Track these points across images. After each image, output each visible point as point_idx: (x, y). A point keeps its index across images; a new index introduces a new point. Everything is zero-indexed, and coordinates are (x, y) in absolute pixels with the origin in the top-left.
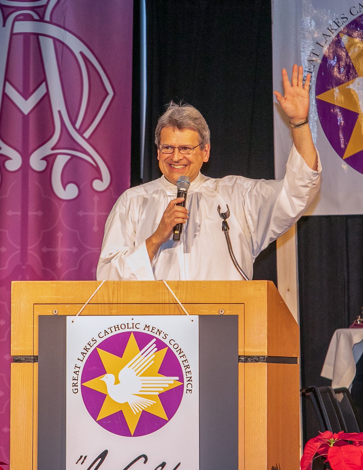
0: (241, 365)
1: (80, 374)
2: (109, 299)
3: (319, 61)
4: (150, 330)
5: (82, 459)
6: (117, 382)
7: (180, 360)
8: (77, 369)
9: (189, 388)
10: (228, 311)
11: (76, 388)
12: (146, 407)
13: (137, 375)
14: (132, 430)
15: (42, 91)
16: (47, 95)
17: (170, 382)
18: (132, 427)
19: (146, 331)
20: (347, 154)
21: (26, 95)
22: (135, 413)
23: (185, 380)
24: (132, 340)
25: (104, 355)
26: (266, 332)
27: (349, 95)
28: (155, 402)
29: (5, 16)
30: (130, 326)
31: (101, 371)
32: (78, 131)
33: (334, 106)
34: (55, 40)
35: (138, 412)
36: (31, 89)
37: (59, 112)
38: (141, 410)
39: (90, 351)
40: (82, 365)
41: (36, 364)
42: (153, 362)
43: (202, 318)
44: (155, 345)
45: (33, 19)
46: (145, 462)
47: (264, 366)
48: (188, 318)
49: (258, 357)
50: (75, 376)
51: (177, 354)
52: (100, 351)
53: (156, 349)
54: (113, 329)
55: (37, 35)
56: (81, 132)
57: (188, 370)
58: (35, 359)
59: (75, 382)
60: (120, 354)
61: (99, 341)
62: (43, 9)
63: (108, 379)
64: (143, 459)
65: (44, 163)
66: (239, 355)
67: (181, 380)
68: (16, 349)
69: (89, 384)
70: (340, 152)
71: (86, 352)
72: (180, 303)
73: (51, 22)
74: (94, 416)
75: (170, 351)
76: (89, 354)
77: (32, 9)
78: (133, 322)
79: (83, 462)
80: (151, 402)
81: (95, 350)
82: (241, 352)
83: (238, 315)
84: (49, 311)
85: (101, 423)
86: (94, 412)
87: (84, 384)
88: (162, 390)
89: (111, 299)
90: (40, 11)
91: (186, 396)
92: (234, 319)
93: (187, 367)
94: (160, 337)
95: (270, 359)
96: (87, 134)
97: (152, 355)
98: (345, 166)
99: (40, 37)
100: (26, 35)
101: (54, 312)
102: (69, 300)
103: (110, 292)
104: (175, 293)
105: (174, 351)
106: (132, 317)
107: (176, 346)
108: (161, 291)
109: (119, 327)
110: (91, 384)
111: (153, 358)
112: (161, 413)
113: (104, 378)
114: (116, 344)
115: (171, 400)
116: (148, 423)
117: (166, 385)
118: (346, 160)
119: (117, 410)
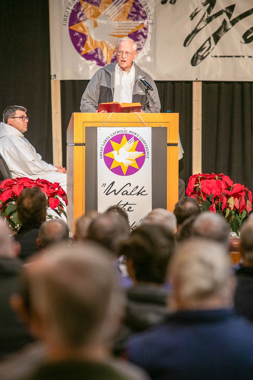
0: (168, 147)
1: (103, 151)
2: (114, 120)
3: (71, 12)
4: (132, 133)
5: (104, 185)
6: (118, 154)
7: (144, 145)
8: (102, 149)
9: (148, 156)
10: (163, 126)
11: (101, 156)
12: (130, 164)
13: (126, 151)
14: (125, 173)
17: (140, 154)
18: (125, 172)
19: (130, 134)
20: (83, 53)
22: (126, 167)
23: (146, 153)
24: (124, 137)
25: (113, 143)
28: (134, 162)
30: (124, 131)
31: (112, 150)
35: (127, 166)
38: (128, 165)
39: (107, 142)
40: (104, 147)
41: (84, 146)
42: (133, 146)
43: (153, 128)
44: (134, 139)
46: (130, 186)
48: (147, 128)
50: (101, 151)
51: (143, 143)
52: (112, 142)
53: (134, 141)
54: (116, 133)
57: (147, 149)
58: (84, 144)
59: (101, 154)
60: (119, 143)
61: (111, 137)
63: (114, 153)
64: (129, 185)
66: (168, 143)
67: (144, 153)
69: (107, 155)
70: (79, 51)
72: (144, 122)
74: (109, 168)
75: (140, 142)
76: (106, 142)
78: (125, 129)
79: (105, 186)
80: (132, 162)
81: (109, 141)
83: (167, 127)
84: (89, 125)
85: (112, 170)
86: (109, 167)
87: (105, 155)
88: (137, 157)
89: (115, 121)
91: (146, 160)
93: (147, 148)
94: (136, 136)
97: (133, 143)
101: (92, 126)
102: (98, 120)
103: (115, 118)
104: (142, 118)
105: (142, 141)
106: (124, 128)
107: (142, 140)
108: (135, 117)
109: (119, 132)
110: (108, 155)
111: (133, 144)
112: (136, 166)
113: (113, 152)
114: (118, 139)
115: (140, 161)
116: (131, 171)
117: (138, 155)
118: (83, 56)
119: (118, 165)
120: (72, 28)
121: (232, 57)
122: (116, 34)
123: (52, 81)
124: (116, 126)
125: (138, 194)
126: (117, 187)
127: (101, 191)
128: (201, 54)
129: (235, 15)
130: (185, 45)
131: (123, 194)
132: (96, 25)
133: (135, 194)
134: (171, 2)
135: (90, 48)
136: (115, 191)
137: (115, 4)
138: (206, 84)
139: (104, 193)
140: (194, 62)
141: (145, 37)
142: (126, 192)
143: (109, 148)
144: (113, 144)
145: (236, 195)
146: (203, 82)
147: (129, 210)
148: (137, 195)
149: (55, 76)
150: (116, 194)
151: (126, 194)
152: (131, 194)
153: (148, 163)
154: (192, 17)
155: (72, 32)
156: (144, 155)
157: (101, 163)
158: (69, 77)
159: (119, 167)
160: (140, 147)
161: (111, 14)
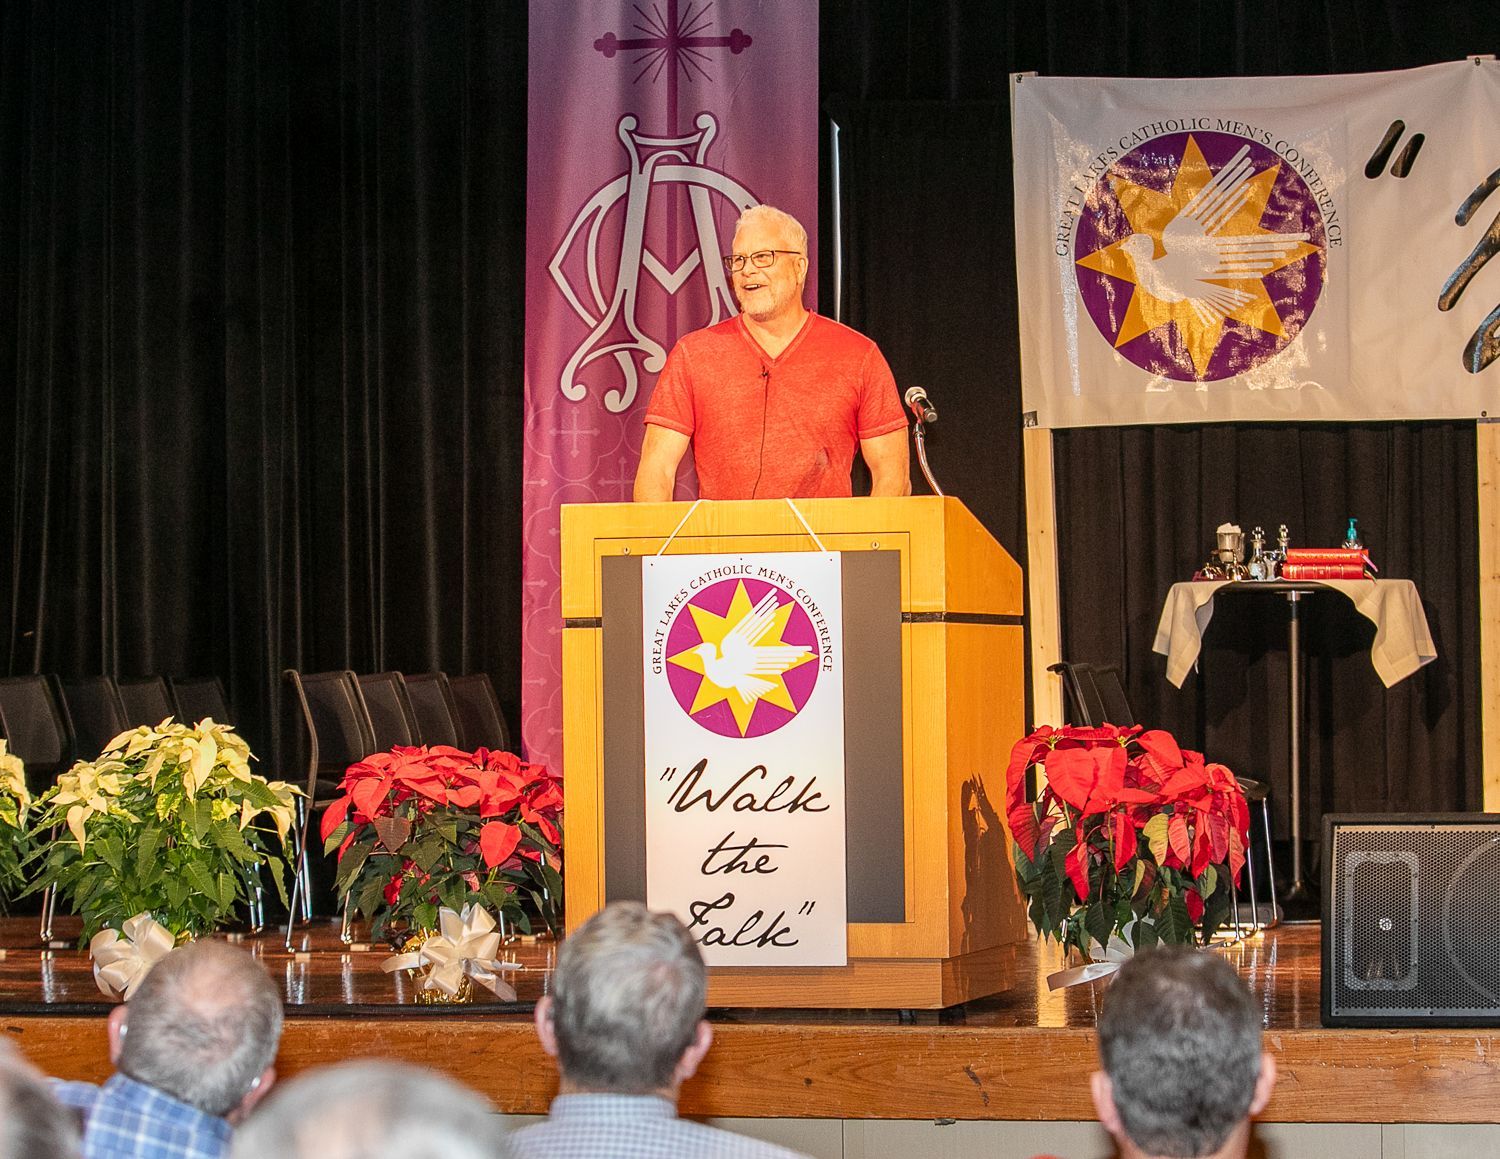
0: (905, 626)
1: (664, 644)
2: (706, 529)
3: (1079, 212)
4: (768, 574)
5: (669, 773)
6: (719, 655)
7: (814, 621)
8: (659, 637)
9: (828, 663)
10: (884, 544)
11: (658, 665)
12: (763, 693)
13: (749, 644)
14: (743, 728)
15: (693, 261)
16: (701, 265)
17: (799, 654)
18: (743, 725)
19: (761, 578)
20: (1121, 341)
21: (672, 268)
22: (747, 703)
23: (822, 650)
24: (741, 592)
25: (698, 614)
26: (943, 573)
27: (1121, 259)
28: (777, 686)
29: (643, 157)
30: (738, 569)
31: (695, 640)
33: (1101, 274)
34: (711, 190)
35: (751, 700)
36: (679, 259)
37: (718, 289)
38: (756, 699)
39: (679, 609)
40: (667, 630)
41: (598, 630)
42: (773, 623)
43: (847, 556)
44: (775, 598)
45: (680, 163)
46: (763, 777)
47: (941, 627)
48: (825, 555)
49: (932, 614)
50: (657, 648)
51: (808, 611)
52: (692, 608)
53: (777, 604)
54: (712, 575)
55: (687, 184)
57: (825, 635)
58: (596, 623)
59: (657, 656)
60: (723, 612)
61: (692, 593)
62: (694, 148)
63: (704, 651)
64: (760, 772)
66: (903, 611)
67: (816, 651)
68: (569, 610)
69: (676, 659)
70: (1111, 338)
71: (672, 610)
72: (812, 534)
73: (704, 166)
74: (687, 707)
75: (797, 608)
76: (676, 613)
77: (680, 148)
78: (742, 563)
79: (671, 776)
80: (769, 686)
81: (686, 608)
82: (906, 607)
83: (899, 551)
84: (616, 549)
85: (698, 718)
86: (686, 704)
87: (670, 660)
88: (787, 667)
89: (709, 529)
90: (691, 151)
91: (822, 675)
92: (896, 555)
93: (824, 630)
94: (783, 586)
95: (951, 617)
97: (771, 615)
98: (1118, 357)
99: (690, 186)
100: (672, 185)
101: (624, 551)
102: (647, 531)
103: (708, 519)
104: (806, 519)
105: (805, 607)
106: (740, 556)
107: (807, 600)
108: (783, 515)
109: (722, 570)
110: (681, 659)
111: (775, 617)
112: (785, 701)
113: (699, 649)
114: (717, 598)
115: (800, 682)
116: (768, 718)
117: (791, 660)
118: (1119, 349)
119: (720, 699)
120: (1084, 262)
122: (1223, 276)
123: (1026, 430)
124: (713, 550)
125: (794, 805)
126: (715, 781)
127: (658, 793)
130: (1442, 305)
131: (740, 806)
132: (1159, 252)
133: (784, 807)
134: (1394, 171)
135: (1141, 320)
136: (708, 794)
137: (1218, 184)
139: (669, 802)
140: (1473, 358)
141: (1316, 283)
142: (748, 800)
143: (684, 635)
144: (702, 618)
147: (761, 868)
148: (790, 811)
149: (1034, 414)
150: (711, 808)
151: (750, 806)
152: (769, 807)
153: (830, 686)
154: (1463, 218)
155: (1084, 277)
156: (816, 656)
157: (657, 689)
159: (724, 705)
160: (799, 630)
161: (1206, 215)
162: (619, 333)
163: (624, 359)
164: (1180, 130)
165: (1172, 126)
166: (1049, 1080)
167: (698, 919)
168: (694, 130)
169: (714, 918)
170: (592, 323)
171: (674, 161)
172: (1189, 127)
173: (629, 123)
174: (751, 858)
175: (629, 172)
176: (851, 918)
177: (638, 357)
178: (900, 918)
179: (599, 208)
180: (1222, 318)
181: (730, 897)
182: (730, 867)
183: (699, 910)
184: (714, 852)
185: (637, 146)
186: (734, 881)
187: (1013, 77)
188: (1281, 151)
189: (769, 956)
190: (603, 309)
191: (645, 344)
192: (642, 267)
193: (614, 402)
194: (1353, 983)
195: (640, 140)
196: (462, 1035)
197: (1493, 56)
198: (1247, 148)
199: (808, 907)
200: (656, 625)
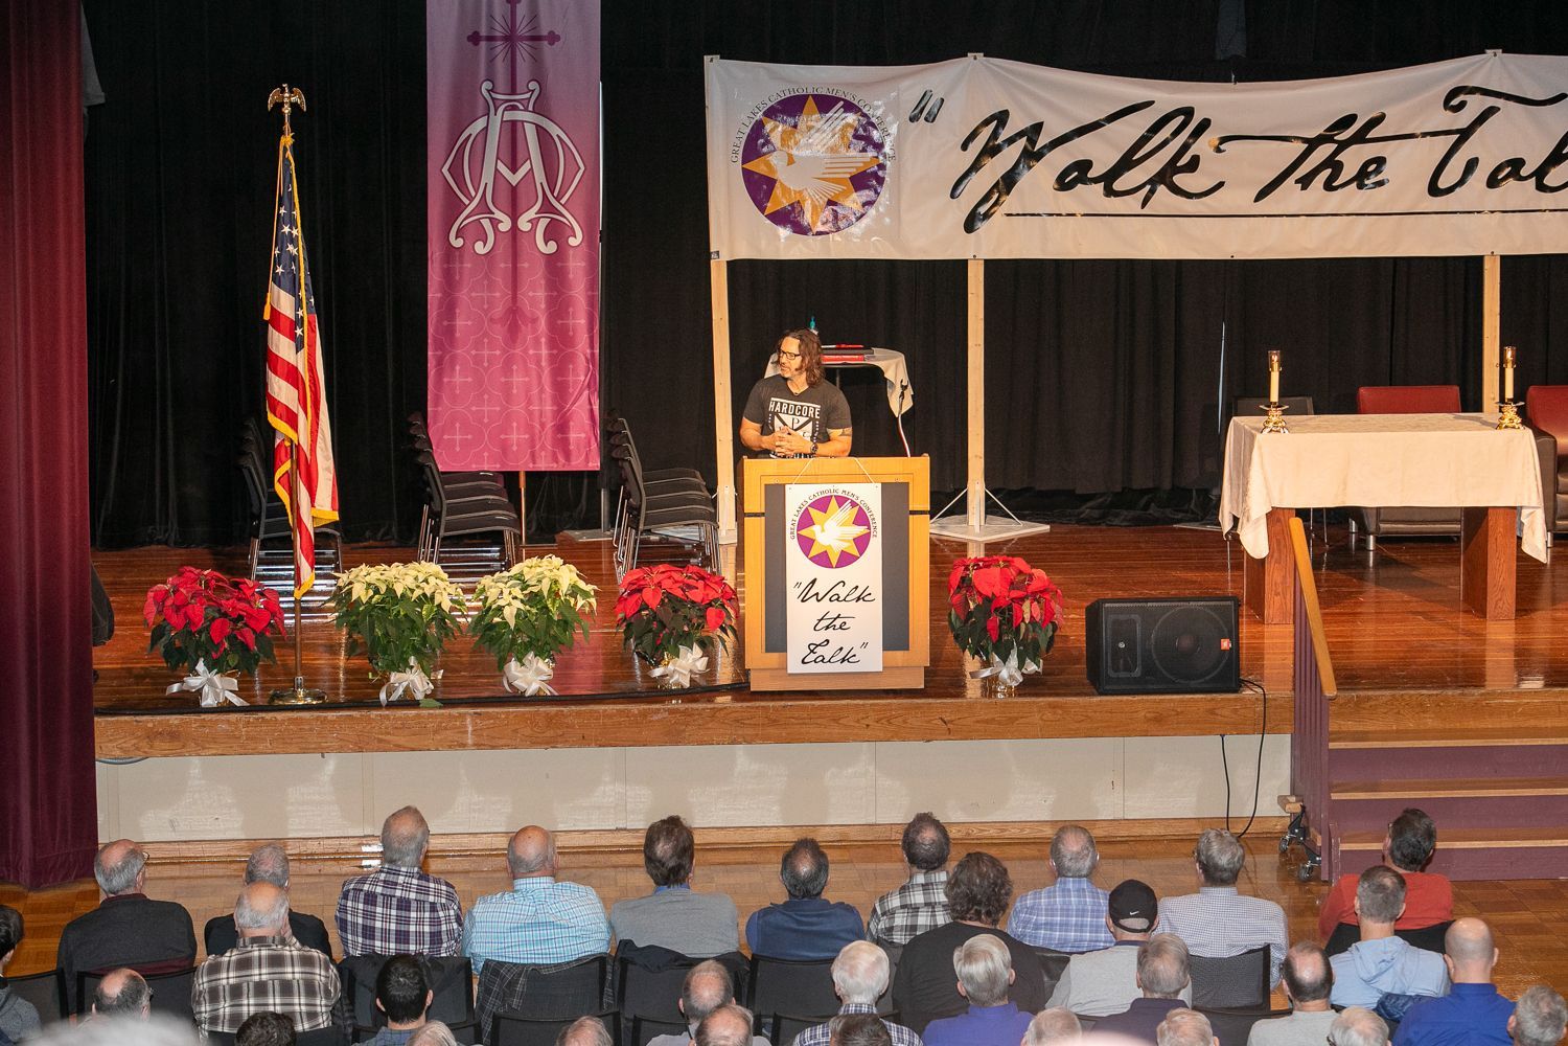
0: (911, 517)
4: (846, 493)
5: (798, 584)
6: (823, 531)
7: (868, 515)
8: (794, 522)
10: (901, 480)
11: (793, 535)
12: (844, 548)
13: (838, 525)
14: (834, 564)
15: (526, 166)
16: (532, 169)
17: (861, 530)
18: (834, 562)
19: (843, 495)
20: (768, 211)
21: (514, 170)
22: (836, 552)
24: (834, 502)
27: (768, 165)
28: (850, 545)
29: (497, 106)
30: (832, 491)
31: (811, 523)
32: (555, 198)
33: (756, 173)
34: (536, 126)
35: (838, 551)
36: (518, 166)
37: (541, 184)
38: (841, 550)
39: (803, 509)
40: (797, 519)
41: (763, 518)
42: (848, 516)
43: (884, 485)
44: (850, 505)
45: (519, 110)
46: (843, 587)
48: (874, 485)
49: (922, 511)
50: (793, 527)
52: (810, 509)
53: (851, 507)
54: (820, 494)
55: (523, 122)
56: (558, 199)
57: (874, 522)
59: (792, 531)
60: (825, 512)
61: (810, 502)
62: (527, 101)
63: (816, 528)
64: (842, 584)
65: (530, 225)
66: (910, 510)
67: (869, 529)
69: (804, 532)
70: (762, 209)
72: (867, 474)
73: (533, 112)
75: (861, 509)
76: (802, 511)
77: (518, 101)
78: (834, 488)
79: (799, 587)
80: (847, 545)
81: (807, 508)
82: (911, 508)
83: (909, 483)
84: (772, 481)
85: (811, 559)
86: (807, 554)
88: (856, 536)
89: (817, 472)
90: (525, 103)
93: (873, 519)
96: (563, 201)
98: (766, 221)
99: (525, 123)
100: (514, 123)
101: (776, 482)
102: (787, 473)
103: (819, 468)
104: (865, 468)
106: (834, 485)
107: (865, 505)
108: (853, 465)
109: (824, 492)
111: (848, 513)
112: (855, 552)
113: (814, 528)
114: (822, 504)
115: (862, 543)
116: (846, 559)
117: (858, 533)
118: (768, 217)
119: (823, 551)
120: (749, 166)
121: (1039, 215)
122: (827, 176)
123: (712, 261)
124: (819, 482)
125: (859, 599)
126: (819, 588)
127: (792, 594)
128: (982, 210)
129: (1042, 141)
130: (953, 196)
131: (832, 600)
132: (791, 160)
133: (853, 600)
134: (926, 119)
135: (780, 200)
136: (817, 594)
137: (825, 124)
138: (990, 265)
139: (798, 598)
140: (970, 225)
141: (881, 181)
142: (836, 597)
143: (806, 521)
144: (814, 513)
145: (1035, 596)
146: (986, 261)
147: (842, 628)
148: (856, 602)
149: (718, 253)
151: (837, 600)
152: (846, 600)
153: (876, 545)
154: (965, 147)
155: (747, 175)
156: (868, 531)
157: (792, 547)
158: (744, 253)
159: (825, 554)
160: (861, 519)
162: (483, 208)
163: (486, 223)
164: (805, 93)
165: (800, 91)
166: (978, 722)
167: (812, 651)
168: (526, 90)
169: (820, 651)
170: (467, 202)
171: (514, 108)
172: (810, 92)
173: (486, 86)
174: (838, 623)
175: (488, 114)
176: (885, 649)
177: (495, 222)
178: (906, 648)
179: (471, 135)
180: (826, 200)
181: (828, 641)
182: (827, 627)
183: (812, 647)
184: (820, 621)
185: (493, 99)
186: (830, 633)
187: (707, 58)
188: (861, 105)
189: (846, 667)
190: (473, 194)
191: (498, 215)
192: (496, 170)
193: (480, 248)
194: (1112, 674)
195: (494, 95)
196: (704, 709)
197: (982, 54)
198: (842, 103)
199: (865, 645)
200: (792, 515)
